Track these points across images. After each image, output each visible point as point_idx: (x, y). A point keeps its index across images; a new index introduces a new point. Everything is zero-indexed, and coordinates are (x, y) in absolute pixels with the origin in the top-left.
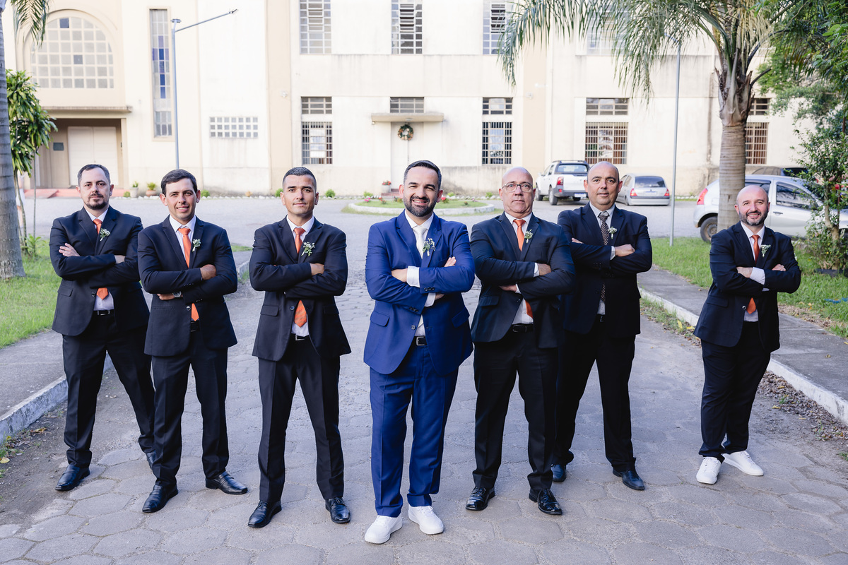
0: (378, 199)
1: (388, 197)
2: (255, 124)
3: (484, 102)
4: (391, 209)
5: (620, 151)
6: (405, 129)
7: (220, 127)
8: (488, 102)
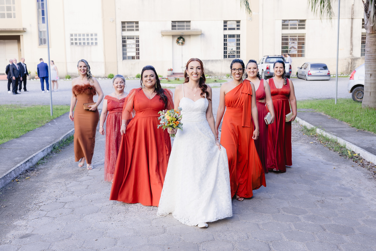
0: (166, 78)
1: (171, 77)
2: (96, 37)
3: (224, 23)
4: (173, 84)
5: (301, 49)
6: (180, 39)
7: (76, 39)
8: (226, 23)
